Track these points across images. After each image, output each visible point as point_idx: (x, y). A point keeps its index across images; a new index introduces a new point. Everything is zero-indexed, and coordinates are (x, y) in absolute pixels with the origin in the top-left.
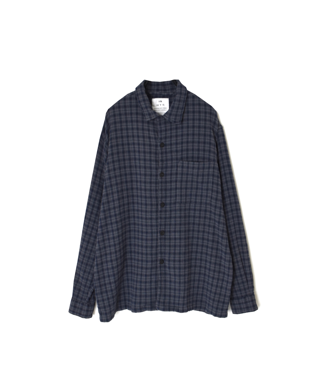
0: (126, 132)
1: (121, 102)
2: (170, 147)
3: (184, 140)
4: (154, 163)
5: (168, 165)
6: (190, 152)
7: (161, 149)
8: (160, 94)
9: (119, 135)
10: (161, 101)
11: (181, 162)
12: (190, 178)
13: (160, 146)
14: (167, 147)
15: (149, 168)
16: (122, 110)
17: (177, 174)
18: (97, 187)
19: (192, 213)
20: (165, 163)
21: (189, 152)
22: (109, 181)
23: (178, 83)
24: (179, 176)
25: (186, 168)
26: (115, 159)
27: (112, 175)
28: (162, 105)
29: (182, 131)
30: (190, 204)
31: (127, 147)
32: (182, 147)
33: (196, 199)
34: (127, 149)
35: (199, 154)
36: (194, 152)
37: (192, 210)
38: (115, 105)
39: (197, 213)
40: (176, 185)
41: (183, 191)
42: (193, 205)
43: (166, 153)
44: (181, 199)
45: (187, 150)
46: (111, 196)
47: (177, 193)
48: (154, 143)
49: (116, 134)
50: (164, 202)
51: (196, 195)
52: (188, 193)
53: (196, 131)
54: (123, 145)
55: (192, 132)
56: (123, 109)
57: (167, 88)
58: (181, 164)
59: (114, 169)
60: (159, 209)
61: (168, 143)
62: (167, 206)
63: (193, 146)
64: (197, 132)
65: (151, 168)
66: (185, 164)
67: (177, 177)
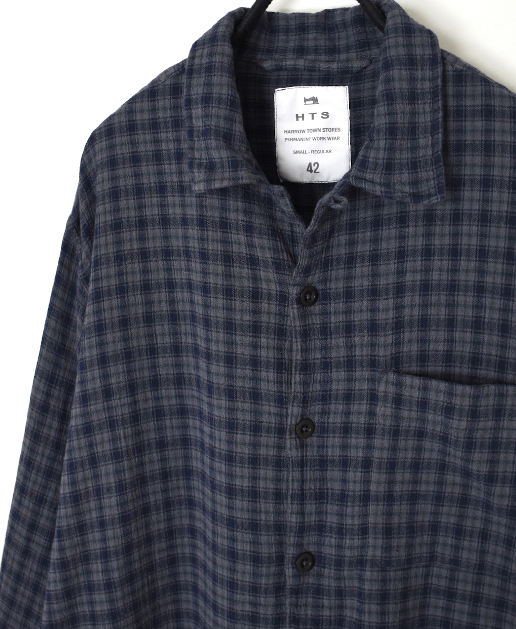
0: (158, 232)
1: (138, 106)
2: (341, 306)
3: (409, 277)
4: (272, 376)
5: (334, 386)
6: (438, 334)
7: (303, 316)
8: (311, 70)
9: (131, 245)
10: (315, 100)
11: (392, 377)
12: (432, 450)
13: (299, 301)
14: (332, 307)
15: (248, 395)
16: (144, 141)
17: (370, 431)
18: (47, 452)
19: (436, 607)
20: (318, 376)
21: (433, 335)
22: (83, 441)
23: (389, 15)
24: (381, 442)
25: (415, 408)
26: (110, 349)
27: (95, 418)
28: (318, 116)
29: (402, 237)
30: (427, 566)
31: (164, 296)
32: (399, 307)
33: (456, 548)
34: (165, 307)
35: (477, 343)
36: (458, 335)
37: (437, 592)
38: (116, 120)
39: (462, 612)
40: (367, 481)
41: (396, 508)
42: (445, 572)
43: (325, 331)
44: (387, 548)
45: (424, 323)
46: (93, 504)
47: (371, 520)
48: (274, 287)
49: (119, 242)
50: (312, 549)
51: (459, 532)
52: (420, 518)
53: (470, 235)
54: (146, 287)
55: (447, 241)
56: (148, 137)
57: (343, 43)
58: (391, 389)
59: (108, 393)
60: (290, 582)
61: (336, 286)
62: (326, 571)
63: (450, 305)
64: (474, 241)
65: (256, 396)
66: (411, 387)
67: (369, 447)
